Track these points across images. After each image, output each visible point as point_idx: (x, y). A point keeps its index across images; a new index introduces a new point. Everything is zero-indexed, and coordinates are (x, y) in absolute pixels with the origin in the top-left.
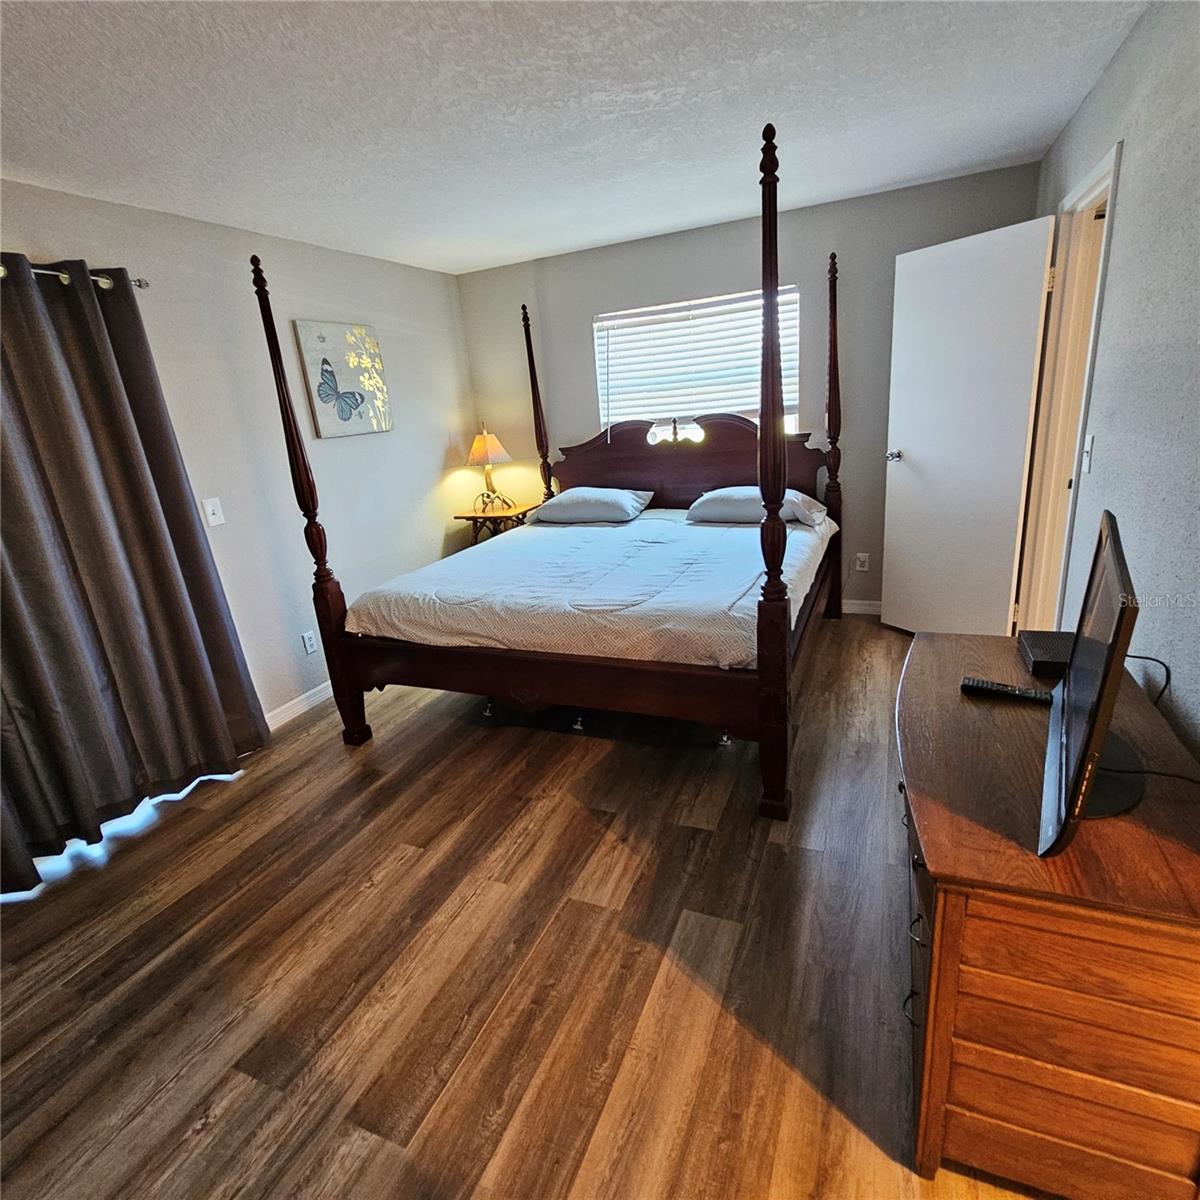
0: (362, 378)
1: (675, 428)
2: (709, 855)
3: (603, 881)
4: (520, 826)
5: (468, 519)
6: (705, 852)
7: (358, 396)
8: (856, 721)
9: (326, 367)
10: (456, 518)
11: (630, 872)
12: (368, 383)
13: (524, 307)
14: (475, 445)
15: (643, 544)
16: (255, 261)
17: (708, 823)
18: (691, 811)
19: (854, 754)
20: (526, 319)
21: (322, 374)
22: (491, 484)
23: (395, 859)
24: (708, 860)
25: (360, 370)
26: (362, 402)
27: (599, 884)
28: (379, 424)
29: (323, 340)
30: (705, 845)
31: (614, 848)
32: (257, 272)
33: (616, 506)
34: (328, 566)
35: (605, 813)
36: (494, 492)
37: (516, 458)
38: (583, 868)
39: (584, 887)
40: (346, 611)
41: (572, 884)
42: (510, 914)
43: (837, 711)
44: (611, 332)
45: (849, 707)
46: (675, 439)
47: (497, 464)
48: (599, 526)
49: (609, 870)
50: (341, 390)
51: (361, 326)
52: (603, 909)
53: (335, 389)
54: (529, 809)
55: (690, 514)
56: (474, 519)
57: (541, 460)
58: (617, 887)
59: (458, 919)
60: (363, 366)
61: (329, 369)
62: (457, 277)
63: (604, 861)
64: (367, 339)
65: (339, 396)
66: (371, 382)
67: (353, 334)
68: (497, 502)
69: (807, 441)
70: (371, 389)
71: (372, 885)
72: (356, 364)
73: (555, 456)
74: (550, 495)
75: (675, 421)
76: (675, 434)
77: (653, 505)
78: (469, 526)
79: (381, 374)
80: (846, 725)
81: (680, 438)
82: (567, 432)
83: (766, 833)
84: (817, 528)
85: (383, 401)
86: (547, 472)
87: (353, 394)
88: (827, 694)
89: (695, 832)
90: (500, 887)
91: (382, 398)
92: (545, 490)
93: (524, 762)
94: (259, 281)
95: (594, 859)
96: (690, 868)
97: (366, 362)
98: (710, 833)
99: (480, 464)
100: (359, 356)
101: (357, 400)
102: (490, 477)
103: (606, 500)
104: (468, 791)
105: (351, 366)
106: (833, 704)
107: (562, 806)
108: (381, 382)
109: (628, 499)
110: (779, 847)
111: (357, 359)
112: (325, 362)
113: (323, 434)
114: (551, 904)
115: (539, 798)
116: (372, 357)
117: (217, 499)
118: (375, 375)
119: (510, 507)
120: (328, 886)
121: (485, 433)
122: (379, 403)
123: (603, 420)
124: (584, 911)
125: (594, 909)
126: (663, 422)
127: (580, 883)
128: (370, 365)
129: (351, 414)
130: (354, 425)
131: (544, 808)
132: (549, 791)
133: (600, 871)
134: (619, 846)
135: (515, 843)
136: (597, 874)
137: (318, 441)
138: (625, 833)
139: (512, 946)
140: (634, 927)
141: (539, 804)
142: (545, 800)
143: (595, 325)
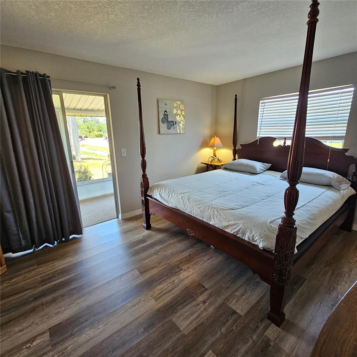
0: (177, 117)
1: (285, 141)
2: (234, 328)
3: (187, 318)
4: (173, 279)
5: (205, 164)
6: (233, 325)
7: (174, 122)
8: (339, 287)
9: (166, 113)
10: (201, 163)
11: (197, 320)
12: (178, 118)
13: (236, 95)
14: (212, 140)
15: (257, 184)
16: (138, 79)
17: (242, 310)
18: (237, 301)
19: (330, 305)
20: (236, 99)
21: (164, 115)
22: (215, 154)
23: (131, 274)
24: (233, 330)
25: (177, 114)
26: (175, 124)
27: (185, 318)
28: (180, 131)
29: (166, 105)
30: (235, 321)
32: (139, 83)
33: (253, 167)
34: (146, 173)
35: (204, 287)
36: (215, 156)
37: (225, 146)
38: (183, 308)
39: (179, 317)
40: (149, 187)
41: (176, 313)
43: (330, 278)
44: (266, 104)
45: (338, 278)
46: (284, 145)
47: (219, 148)
48: (245, 174)
50: (169, 120)
51: (180, 101)
52: (181, 331)
53: (167, 120)
55: (282, 175)
56: (207, 164)
57: (233, 148)
58: (191, 323)
59: (134, 308)
60: (178, 113)
61: (167, 113)
62: (217, 86)
63: (192, 309)
64: (181, 105)
65: (168, 122)
66: (180, 118)
67: (176, 103)
68: (216, 160)
69: (346, 152)
70: (179, 120)
71: (120, 281)
72: (176, 113)
73: (238, 147)
74: (235, 159)
75: (285, 138)
76: (285, 143)
77: (270, 169)
78: (205, 167)
79: (183, 116)
80: (332, 288)
81: (286, 145)
82: (244, 139)
83: (266, 328)
84: (342, 191)
85: (183, 124)
86: (235, 152)
87: (173, 122)
88: (328, 268)
89: (234, 312)
90: (153, 301)
91: (182, 123)
92: (233, 158)
93: (188, 254)
94: (139, 85)
95: (189, 306)
96: (223, 330)
97: (179, 112)
98: (240, 316)
99: (212, 146)
100: (177, 110)
101: (174, 123)
102: (215, 151)
103: (250, 165)
105: (174, 113)
106: (329, 274)
107: (191, 277)
108: (183, 118)
109: (258, 165)
110: (269, 340)
111: (176, 111)
112: (166, 111)
113: (161, 133)
114: (164, 318)
115: (185, 270)
116: (182, 111)
117: (125, 149)
118: (182, 116)
119: (220, 162)
121: (216, 137)
122: (181, 125)
123: (258, 135)
124: (174, 328)
125: (178, 329)
126: (280, 138)
127: (178, 314)
128: (180, 113)
129: (171, 128)
130: (172, 131)
131: (184, 275)
132: (190, 269)
133: (188, 313)
134: (201, 305)
135: (168, 285)
136: (186, 314)
137: (159, 135)
138: (206, 299)
139: (142, 330)
140: (187, 347)
141: (184, 273)
142: (186, 272)
143: (261, 102)
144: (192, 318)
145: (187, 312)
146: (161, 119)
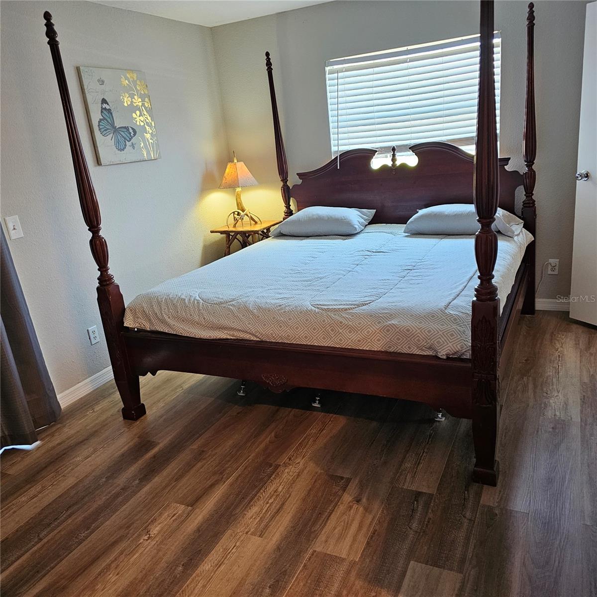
0: (134, 115)
1: (394, 155)
2: (430, 515)
3: (341, 537)
4: (271, 488)
5: (222, 232)
6: (427, 513)
7: (131, 131)
8: (551, 401)
9: (105, 106)
10: (212, 232)
11: (365, 529)
12: (139, 119)
13: (267, 54)
14: (227, 170)
15: (369, 253)
16: (47, 16)
17: (429, 487)
18: (413, 477)
19: (551, 430)
20: (269, 64)
21: (102, 112)
22: (241, 204)
23: (168, 516)
24: (430, 519)
25: (133, 108)
26: (135, 135)
27: (339, 538)
28: (148, 153)
29: (102, 82)
30: (427, 505)
31: (351, 507)
32: (49, 26)
33: (347, 222)
34: (110, 272)
35: (342, 478)
36: (243, 211)
37: (262, 181)
38: (325, 524)
39: (326, 541)
40: (124, 309)
41: (316, 537)
42: (266, 563)
43: (535, 392)
44: (340, 74)
45: (545, 389)
46: (394, 165)
47: (247, 187)
48: (331, 239)
49: (347, 526)
50: (118, 124)
51: (132, 71)
52: (343, 560)
53: (113, 125)
54: (278, 474)
55: (407, 228)
56: (227, 233)
57: (282, 184)
58: (354, 540)
59: (222, 567)
60: (135, 105)
61: (108, 107)
62: (211, 28)
63: (343, 519)
64: (138, 82)
65: (116, 130)
66: (142, 118)
67: (126, 78)
68: (246, 219)
69: (506, 165)
70: (142, 124)
71: (149, 538)
72: (129, 103)
73: (293, 180)
74: (289, 213)
75: (394, 149)
76: (394, 160)
77: (374, 221)
78: (222, 238)
79: (149, 111)
80: (543, 405)
81: (398, 163)
83: (478, 495)
84: (516, 238)
85: (152, 134)
86: (287, 193)
87: (127, 128)
88: (525, 379)
89: (418, 495)
90: (256, 540)
91: (151, 132)
92: (284, 209)
93: (273, 434)
94: (51, 33)
95: (334, 518)
96: (415, 525)
97: (138, 101)
98: (431, 496)
99: (232, 186)
100: (132, 96)
101: (130, 133)
102: (240, 198)
103: (336, 216)
104: (227, 459)
105: (126, 104)
106: (531, 386)
107: (305, 472)
108: (149, 118)
109: (354, 216)
110: (490, 509)
111: (130, 99)
112: (104, 101)
113: (103, 161)
114: (299, 554)
115: (286, 465)
116: (141, 96)
117: (17, 216)
118: (146, 113)
119: (256, 223)
120: (112, 539)
121: (235, 161)
122: (148, 136)
123: (334, 149)
124: (328, 560)
125: (336, 560)
126: (384, 150)
127: (322, 537)
128: (140, 104)
129: (126, 145)
130: (128, 154)
131: (291, 473)
132: (294, 460)
133: (339, 528)
134: (354, 506)
135: (267, 503)
136: (336, 530)
137: (98, 167)
138: (359, 495)
139: (268, 590)
140: (370, 576)
141: (286, 470)
142: (291, 466)
143: (327, 69)
144: (351, 532)
145: (335, 528)
146: (95, 123)
